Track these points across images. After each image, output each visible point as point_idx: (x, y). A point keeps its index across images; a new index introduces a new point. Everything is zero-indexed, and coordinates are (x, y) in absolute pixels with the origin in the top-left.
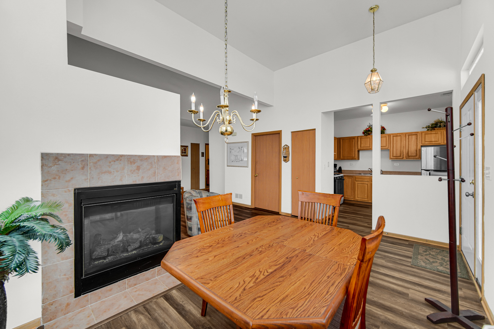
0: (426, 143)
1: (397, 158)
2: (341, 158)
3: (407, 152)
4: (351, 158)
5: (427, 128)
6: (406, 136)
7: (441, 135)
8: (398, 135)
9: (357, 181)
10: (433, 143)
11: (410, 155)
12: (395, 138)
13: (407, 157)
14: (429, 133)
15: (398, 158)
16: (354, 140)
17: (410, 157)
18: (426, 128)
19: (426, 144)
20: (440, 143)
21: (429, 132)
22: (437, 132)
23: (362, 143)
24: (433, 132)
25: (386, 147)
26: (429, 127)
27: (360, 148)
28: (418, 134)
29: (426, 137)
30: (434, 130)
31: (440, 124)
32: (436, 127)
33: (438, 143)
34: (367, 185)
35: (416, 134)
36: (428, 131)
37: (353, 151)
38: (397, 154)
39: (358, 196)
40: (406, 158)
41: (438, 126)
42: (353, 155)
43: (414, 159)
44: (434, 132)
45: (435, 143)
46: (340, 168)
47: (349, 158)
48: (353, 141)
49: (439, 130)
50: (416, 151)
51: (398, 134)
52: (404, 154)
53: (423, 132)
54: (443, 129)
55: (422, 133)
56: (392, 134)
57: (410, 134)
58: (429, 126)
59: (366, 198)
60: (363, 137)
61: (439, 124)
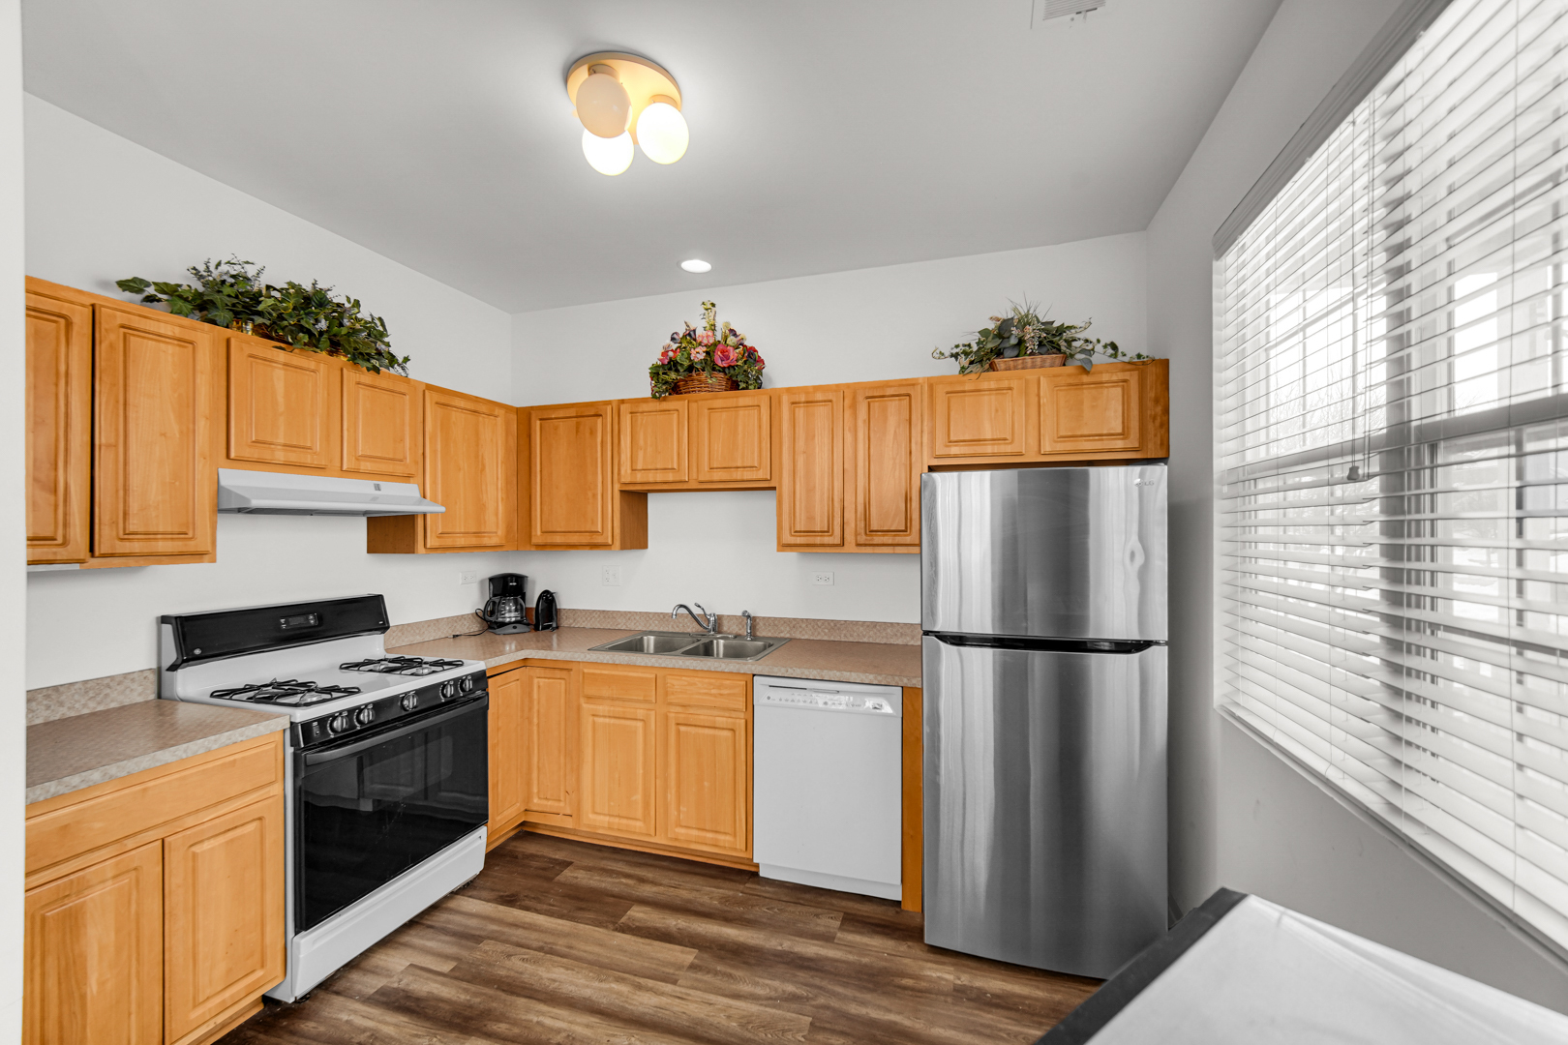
0: (954, 450)
1: (810, 540)
2: (534, 540)
3: (861, 508)
4: (585, 539)
5: (955, 356)
6: (854, 406)
7: (1027, 405)
8: (819, 396)
9: (589, 698)
10: (989, 449)
11: (874, 527)
12: (800, 412)
13: (862, 539)
14: (967, 387)
15: (818, 540)
16: (599, 420)
17: (877, 540)
18: (952, 355)
19: (956, 456)
20: (1021, 455)
21: (970, 382)
22: (1005, 384)
23: (641, 443)
24: (990, 381)
25: (760, 475)
26: (966, 354)
27: (628, 480)
28: (915, 393)
29: (952, 413)
30: (992, 368)
31: (1021, 334)
32: (999, 353)
33: (1009, 449)
34: (640, 724)
35: (902, 392)
36: (962, 378)
37: (595, 496)
38: (811, 518)
39: (593, 806)
40: (858, 545)
41: (1013, 341)
42: (593, 522)
43: (899, 550)
44: (993, 385)
45: (996, 449)
46: (548, 598)
47: (574, 539)
48: (593, 432)
49: (1015, 368)
50: (907, 499)
51: (817, 388)
52: (849, 516)
53: (941, 380)
54: (1033, 367)
55: (932, 384)
56: (789, 390)
57: (877, 395)
58: (969, 345)
59: (639, 814)
60: (644, 407)
61: (1015, 331)
